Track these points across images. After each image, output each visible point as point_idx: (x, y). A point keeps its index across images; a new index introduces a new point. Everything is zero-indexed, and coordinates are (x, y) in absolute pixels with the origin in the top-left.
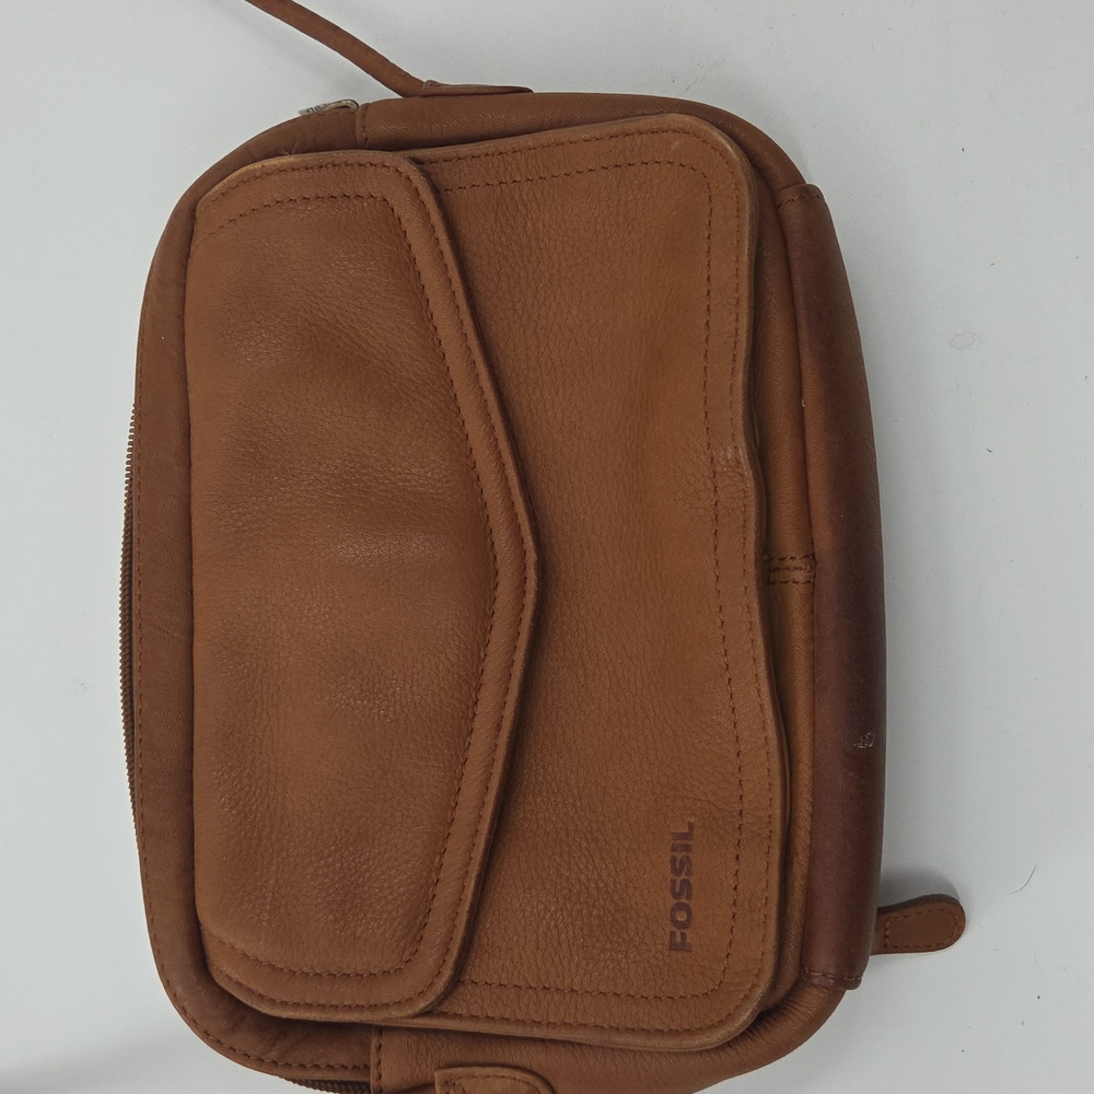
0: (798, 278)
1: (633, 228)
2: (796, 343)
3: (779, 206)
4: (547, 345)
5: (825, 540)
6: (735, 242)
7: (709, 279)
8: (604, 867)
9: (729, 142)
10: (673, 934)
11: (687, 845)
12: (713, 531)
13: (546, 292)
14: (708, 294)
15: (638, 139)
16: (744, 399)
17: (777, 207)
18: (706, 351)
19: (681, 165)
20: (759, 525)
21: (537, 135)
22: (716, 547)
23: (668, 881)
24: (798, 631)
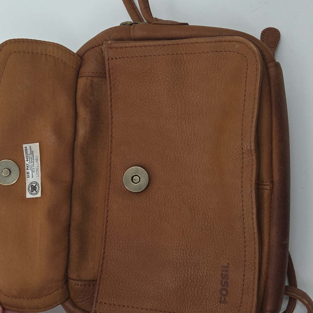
0: (273, 92)
1: (220, 72)
2: (271, 113)
3: (268, 68)
4: (188, 107)
5: (276, 177)
6: (255, 80)
7: (245, 91)
8: (199, 275)
9: (255, 47)
10: (221, 298)
11: (227, 270)
12: (241, 172)
13: (189, 90)
14: (245, 96)
15: (224, 43)
16: (255, 131)
17: (267, 68)
18: (243, 114)
19: (238, 53)
20: (257, 171)
21: (190, 39)
22: (242, 177)
23: (220, 281)
24: (266, 205)
